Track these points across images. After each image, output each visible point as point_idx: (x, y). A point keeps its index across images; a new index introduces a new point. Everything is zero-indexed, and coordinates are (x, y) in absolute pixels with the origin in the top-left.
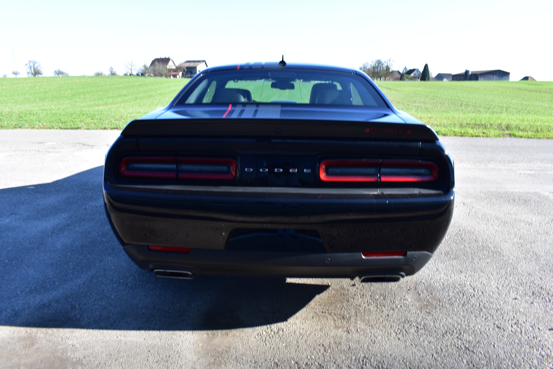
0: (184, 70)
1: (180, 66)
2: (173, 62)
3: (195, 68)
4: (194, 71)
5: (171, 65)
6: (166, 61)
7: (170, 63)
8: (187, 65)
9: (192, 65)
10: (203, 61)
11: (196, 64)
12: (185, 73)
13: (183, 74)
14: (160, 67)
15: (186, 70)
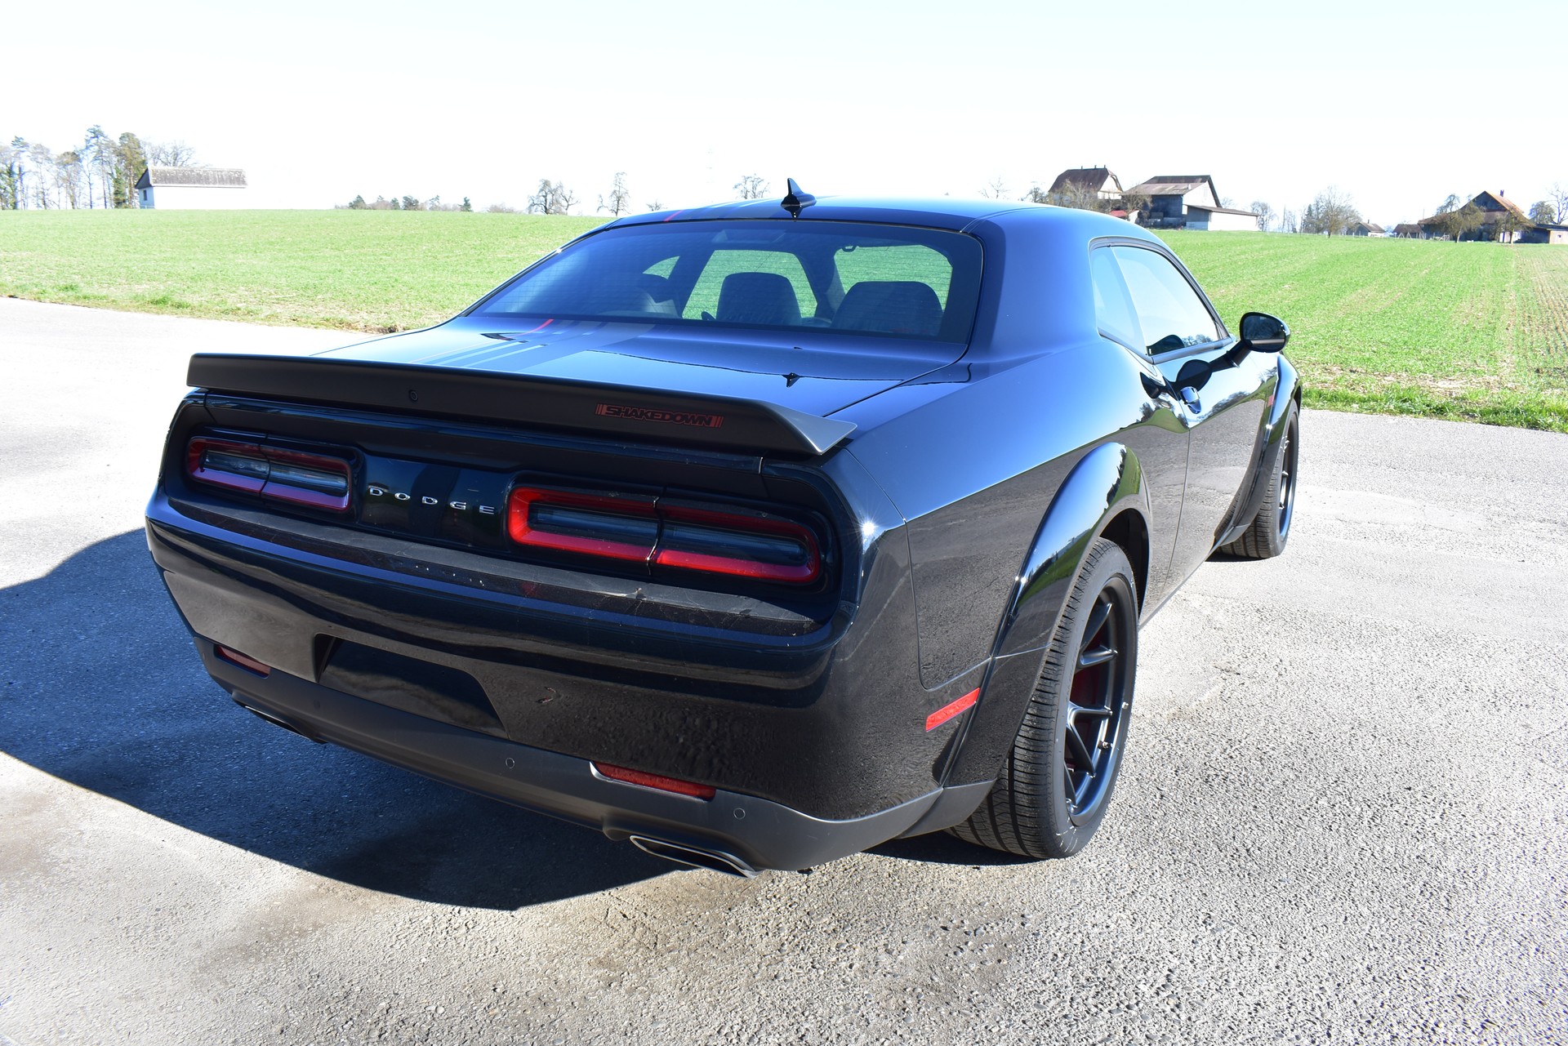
0: (1145, 205)
1: (1133, 193)
2: (1116, 181)
3: (1178, 198)
4: (1173, 208)
5: (1108, 190)
6: (1096, 176)
7: (1109, 184)
8: (1156, 189)
9: (1169, 189)
10: (1206, 179)
11: (1183, 186)
12: (1145, 214)
13: (1140, 215)
14: (1078, 194)
15: (1150, 205)
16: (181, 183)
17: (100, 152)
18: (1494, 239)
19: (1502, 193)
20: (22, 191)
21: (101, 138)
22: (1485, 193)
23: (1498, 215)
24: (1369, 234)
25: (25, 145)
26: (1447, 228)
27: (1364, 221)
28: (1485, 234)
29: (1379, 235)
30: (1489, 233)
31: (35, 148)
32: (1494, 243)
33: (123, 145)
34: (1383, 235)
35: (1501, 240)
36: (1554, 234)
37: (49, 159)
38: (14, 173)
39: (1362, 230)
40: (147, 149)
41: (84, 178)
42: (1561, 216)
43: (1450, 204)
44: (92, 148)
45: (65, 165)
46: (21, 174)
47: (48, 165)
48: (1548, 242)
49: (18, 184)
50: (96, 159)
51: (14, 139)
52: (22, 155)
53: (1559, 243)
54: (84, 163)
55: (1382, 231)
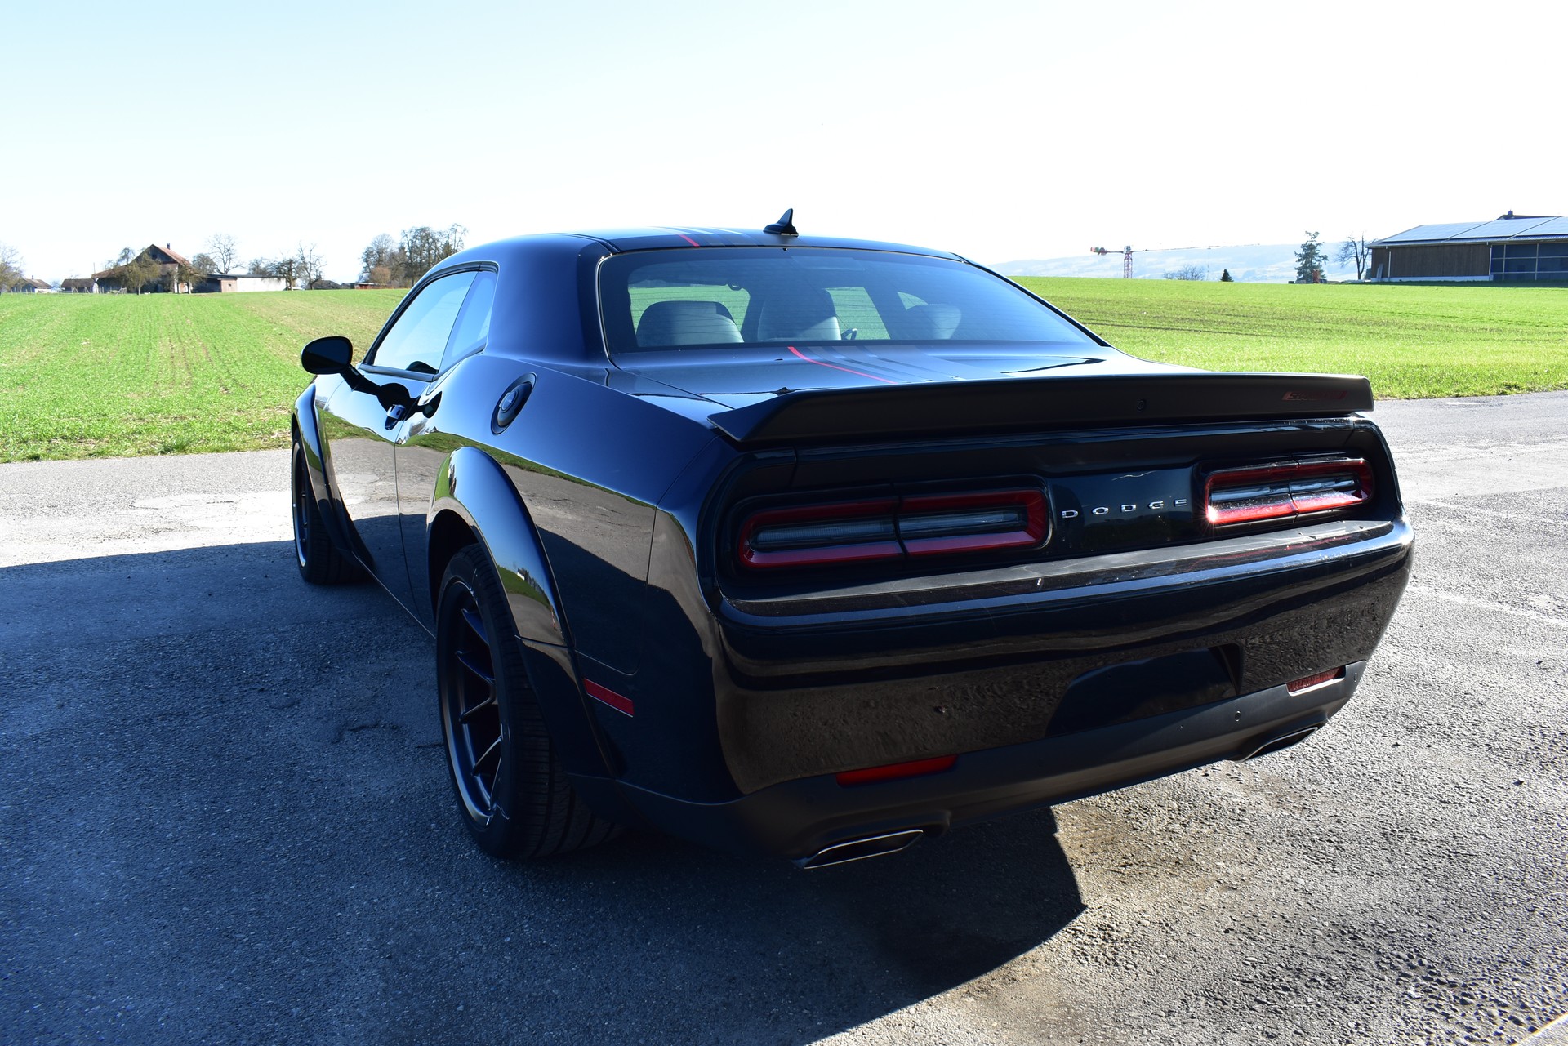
18: (169, 291)
19: (168, 246)
22: (153, 245)
23: (169, 267)
24: (36, 290)
26: (126, 281)
27: (27, 276)
28: (161, 286)
29: (46, 291)
30: (164, 285)
32: (170, 293)
34: (50, 290)
35: (176, 291)
36: (224, 283)
39: (29, 286)
42: (227, 267)
43: (125, 257)
48: (220, 291)
53: (231, 291)
55: (49, 287)
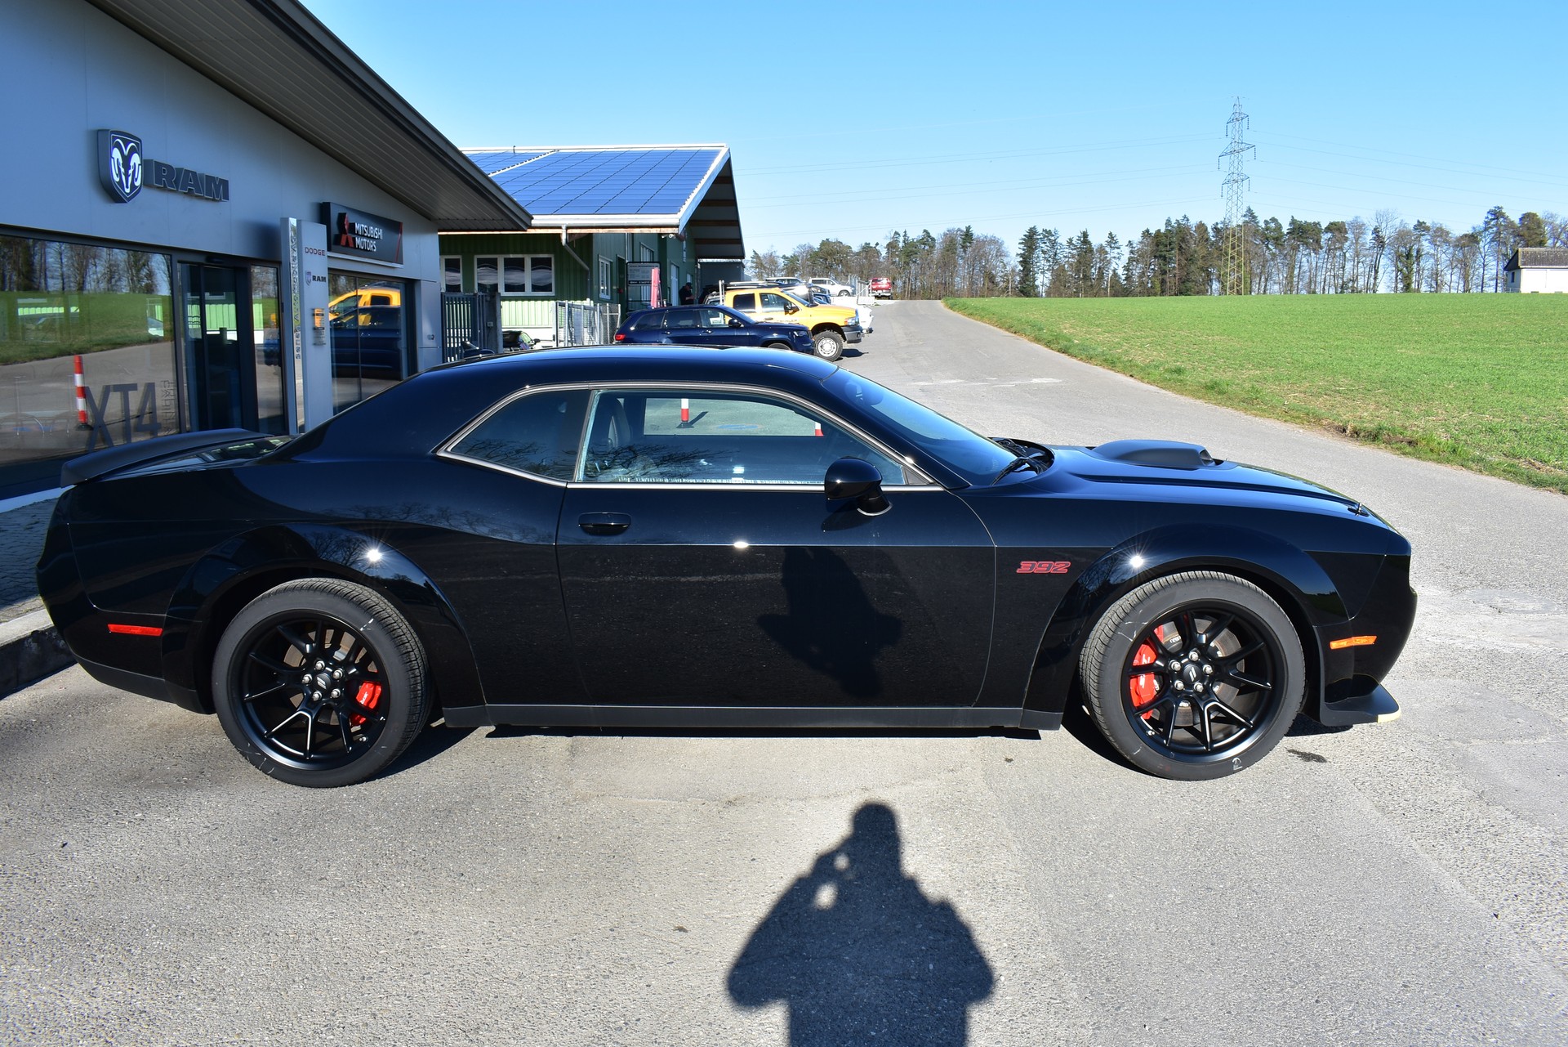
16: (1551, 265)
17: (1498, 233)
20: (1418, 271)
21: (1501, 219)
25: (1427, 229)
31: (1435, 232)
33: (1522, 224)
37: (1447, 242)
38: (1412, 256)
40: (1547, 229)
41: (1480, 260)
44: (1490, 231)
45: (1462, 247)
46: (1419, 256)
47: (1445, 247)
49: (1415, 266)
50: (1492, 240)
51: (1416, 223)
52: (1422, 238)
54: (1481, 244)
